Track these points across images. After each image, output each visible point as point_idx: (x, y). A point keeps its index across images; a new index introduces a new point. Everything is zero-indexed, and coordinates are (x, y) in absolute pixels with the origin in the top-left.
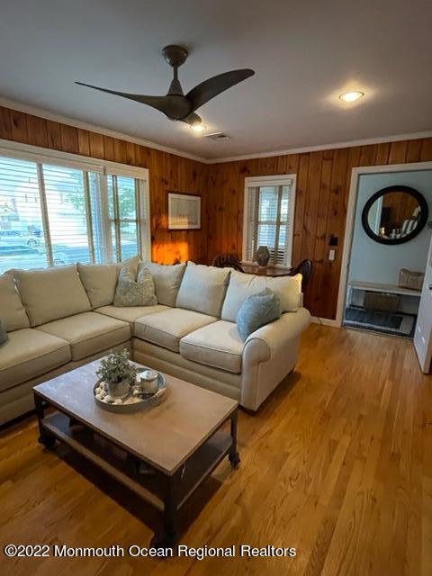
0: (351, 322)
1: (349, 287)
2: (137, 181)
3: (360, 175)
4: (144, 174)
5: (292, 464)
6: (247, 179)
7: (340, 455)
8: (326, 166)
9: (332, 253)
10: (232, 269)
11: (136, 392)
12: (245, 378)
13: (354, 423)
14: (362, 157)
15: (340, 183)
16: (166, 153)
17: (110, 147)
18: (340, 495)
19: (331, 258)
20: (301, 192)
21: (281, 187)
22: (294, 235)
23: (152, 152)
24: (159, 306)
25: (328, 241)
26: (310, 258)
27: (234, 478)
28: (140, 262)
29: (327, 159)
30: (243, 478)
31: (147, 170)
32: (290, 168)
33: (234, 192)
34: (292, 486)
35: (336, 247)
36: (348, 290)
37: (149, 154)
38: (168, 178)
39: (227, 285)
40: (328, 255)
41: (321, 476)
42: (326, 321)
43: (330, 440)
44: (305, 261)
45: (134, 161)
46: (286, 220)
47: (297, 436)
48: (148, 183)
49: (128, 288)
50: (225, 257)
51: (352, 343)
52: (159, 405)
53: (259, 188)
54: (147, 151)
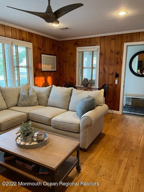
0: (126, 112)
1: (125, 97)
2: (27, 48)
3: (127, 46)
4: (30, 45)
5: (103, 170)
6: (77, 48)
7: (123, 165)
8: (113, 42)
9: (116, 81)
10: (73, 88)
11: (35, 140)
12: (81, 134)
13: (129, 153)
14: (128, 38)
15: (119, 50)
16: (40, 36)
17: (14, 33)
18: (124, 180)
19: (116, 83)
20: (102, 54)
21: (93, 52)
22: (99, 73)
23: (34, 35)
24: (39, 106)
25: (114, 76)
26: (107, 83)
27: (79, 177)
28: (29, 86)
29: (113, 39)
30: (83, 177)
31: (32, 43)
32: (97, 43)
33: (72, 54)
34: (104, 178)
35: (118, 78)
36: (124, 98)
37: (32, 36)
38: (41, 47)
39: (71, 95)
40: (115, 82)
41: (116, 174)
42: (115, 112)
43: (119, 160)
44: (105, 85)
45: (25, 39)
46: (95, 66)
47: (105, 159)
48: (32, 49)
49: (25, 98)
50: (68, 83)
51: (127, 120)
52: (45, 145)
53: (83, 52)
54: (31, 34)
